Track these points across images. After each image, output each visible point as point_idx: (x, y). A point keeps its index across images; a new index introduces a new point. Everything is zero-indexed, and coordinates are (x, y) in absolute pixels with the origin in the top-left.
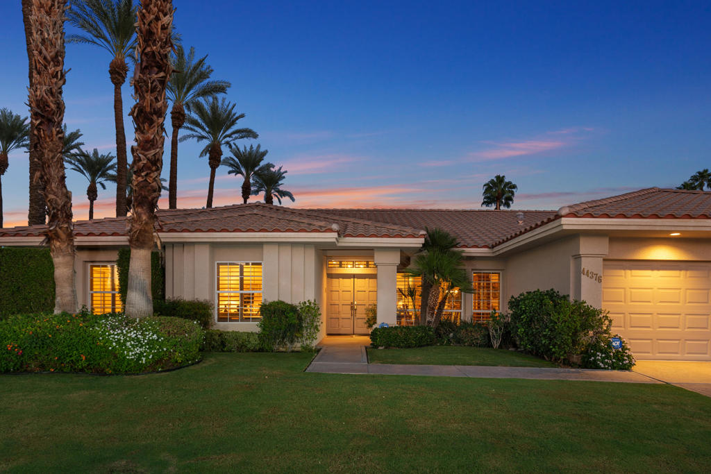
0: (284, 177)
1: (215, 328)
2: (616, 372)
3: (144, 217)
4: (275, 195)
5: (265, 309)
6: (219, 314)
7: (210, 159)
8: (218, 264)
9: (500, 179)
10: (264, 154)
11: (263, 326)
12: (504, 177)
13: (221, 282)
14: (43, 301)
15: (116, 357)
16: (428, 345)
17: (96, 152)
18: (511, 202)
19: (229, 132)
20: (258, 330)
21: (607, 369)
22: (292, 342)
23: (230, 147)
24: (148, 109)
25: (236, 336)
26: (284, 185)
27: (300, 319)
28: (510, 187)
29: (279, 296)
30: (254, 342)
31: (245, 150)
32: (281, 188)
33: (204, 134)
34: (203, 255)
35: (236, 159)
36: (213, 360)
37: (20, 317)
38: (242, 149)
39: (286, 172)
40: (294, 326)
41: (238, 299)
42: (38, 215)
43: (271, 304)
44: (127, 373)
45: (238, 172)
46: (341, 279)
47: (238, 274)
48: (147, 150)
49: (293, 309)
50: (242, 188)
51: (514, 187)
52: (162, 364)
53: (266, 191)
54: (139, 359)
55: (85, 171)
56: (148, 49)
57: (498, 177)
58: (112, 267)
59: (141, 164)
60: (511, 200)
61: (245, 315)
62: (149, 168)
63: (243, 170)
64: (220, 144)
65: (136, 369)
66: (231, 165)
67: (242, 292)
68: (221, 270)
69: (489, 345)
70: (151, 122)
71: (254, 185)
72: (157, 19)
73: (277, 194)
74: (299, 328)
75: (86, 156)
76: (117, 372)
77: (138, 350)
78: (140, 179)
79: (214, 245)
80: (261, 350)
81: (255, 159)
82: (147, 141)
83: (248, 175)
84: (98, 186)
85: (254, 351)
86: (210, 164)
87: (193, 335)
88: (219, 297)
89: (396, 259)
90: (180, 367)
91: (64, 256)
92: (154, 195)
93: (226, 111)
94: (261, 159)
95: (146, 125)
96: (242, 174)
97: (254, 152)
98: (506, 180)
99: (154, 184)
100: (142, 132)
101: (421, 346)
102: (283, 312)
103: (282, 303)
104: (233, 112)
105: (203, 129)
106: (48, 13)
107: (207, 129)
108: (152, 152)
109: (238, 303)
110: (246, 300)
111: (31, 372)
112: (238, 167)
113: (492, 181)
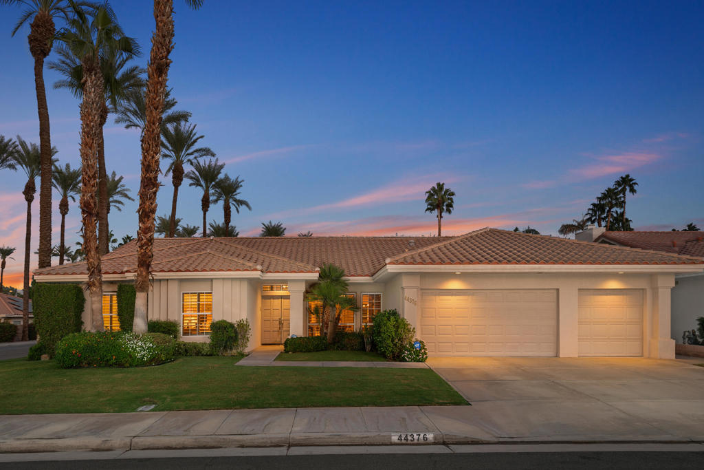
0: (241, 186)
1: (181, 340)
2: (415, 363)
3: (144, 273)
4: (233, 204)
5: (214, 326)
6: (184, 330)
7: (173, 178)
8: (183, 294)
9: (440, 186)
10: (222, 167)
11: (213, 339)
12: (443, 184)
13: (185, 307)
14: (67, 322)
15: (131, 356)
16: (322, 350)
17: (68, 166)
18: (451, 209)
19: (190, 151)
20: (208, 341)
21: (411, 361)
22: (231, 349)
23: (192, 164)
24: (147, 210)
25: (195, 346)
26: (241, 194)
27: (236, 332)
28: (449, 195)
29: (223, 316)
30: (207, 349)
31: (205, 164)
32: (238, 197)
33: (167, 152)
34: (174, 287)
35: (197, 173)
36: (181, 360)
37: (76, 334)
38: (202, 164)
39: (243, 181)
40: (232, 338)
41: (196, 318)
42: (46, 249)
43: (217, 323)
44: (136, 366)
45: (198, 184)
46: (272, 300)
47: (197, 300)
48: (146, 234)
49: (232, 325)
50: (202, 201)
51: (453, 194)
52: (155, 361)
53: (225, 200)
54: (143, 358)
55: (58, 186)
56: (148, 175)
57: (438, 185)
58: (111, 296)
59: (143, 242)
60: (451, 206)
61: (201, 330)
62: (148, 245)
63: (203, 182)
64: (182, 161)
65: (142, 363)
66: (191, 178)
67: (199, 314)
68: (185, 298)
69: (363, 349)
70: (149, 217)
71: (213, 194)
72: (153, 157)
73: (234, 202)
74: (235, 339)
75: (60, 172)
76: (131, 366)
77: (143, 353)
78: (142, 251)
79: (181, 280)
80: (211, 355)
81: (214, 171)
82: (147, 228)
83: (207, 188)
84: (70, 200)
85: (207, 355)
86: (173, 182)
87: (171, 344)
88: (184, 317)
89: (303, 288)
90: (164, 362)
91: (98, 296)
92: (150, 259)
93: (188, 131)
94: (219, 173)
95: (146, 219)
96: (201, 186)
97: (213, 165)
98: (445, 187)
99: (150, 253)
100: (143, 223)
101: (317, 351)
102: (225, 328)
103: (225, 321)
104: (194, 132)
105: (167, 148)
106: (90, 148)
107: (170, 148)
108: (149, 235)
109: (196, 321)
110: (201, 319)
111: (83, 367)
112: (198, 180)
113: (433, 189)
